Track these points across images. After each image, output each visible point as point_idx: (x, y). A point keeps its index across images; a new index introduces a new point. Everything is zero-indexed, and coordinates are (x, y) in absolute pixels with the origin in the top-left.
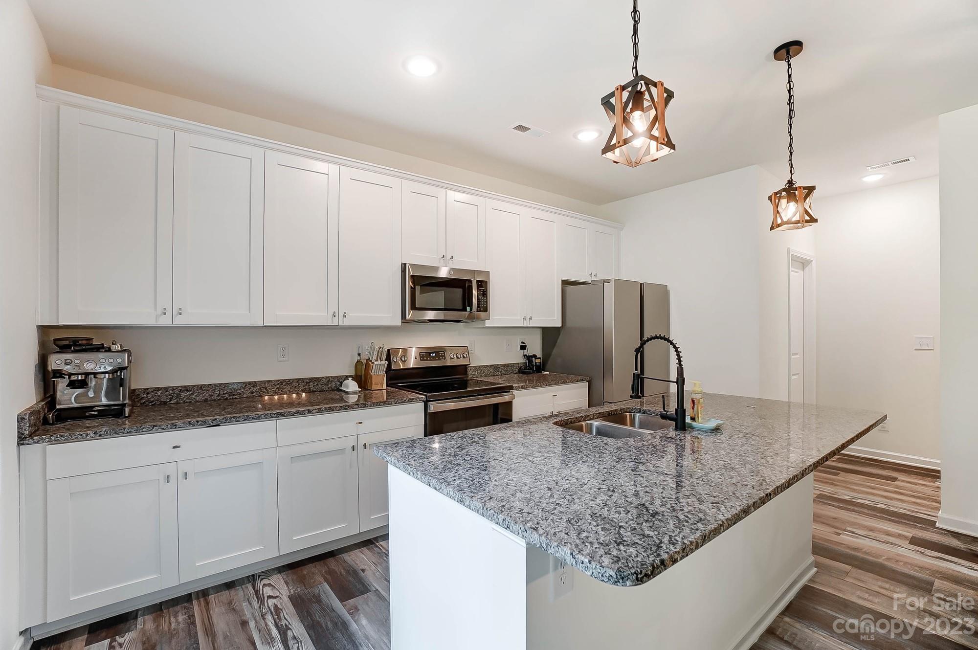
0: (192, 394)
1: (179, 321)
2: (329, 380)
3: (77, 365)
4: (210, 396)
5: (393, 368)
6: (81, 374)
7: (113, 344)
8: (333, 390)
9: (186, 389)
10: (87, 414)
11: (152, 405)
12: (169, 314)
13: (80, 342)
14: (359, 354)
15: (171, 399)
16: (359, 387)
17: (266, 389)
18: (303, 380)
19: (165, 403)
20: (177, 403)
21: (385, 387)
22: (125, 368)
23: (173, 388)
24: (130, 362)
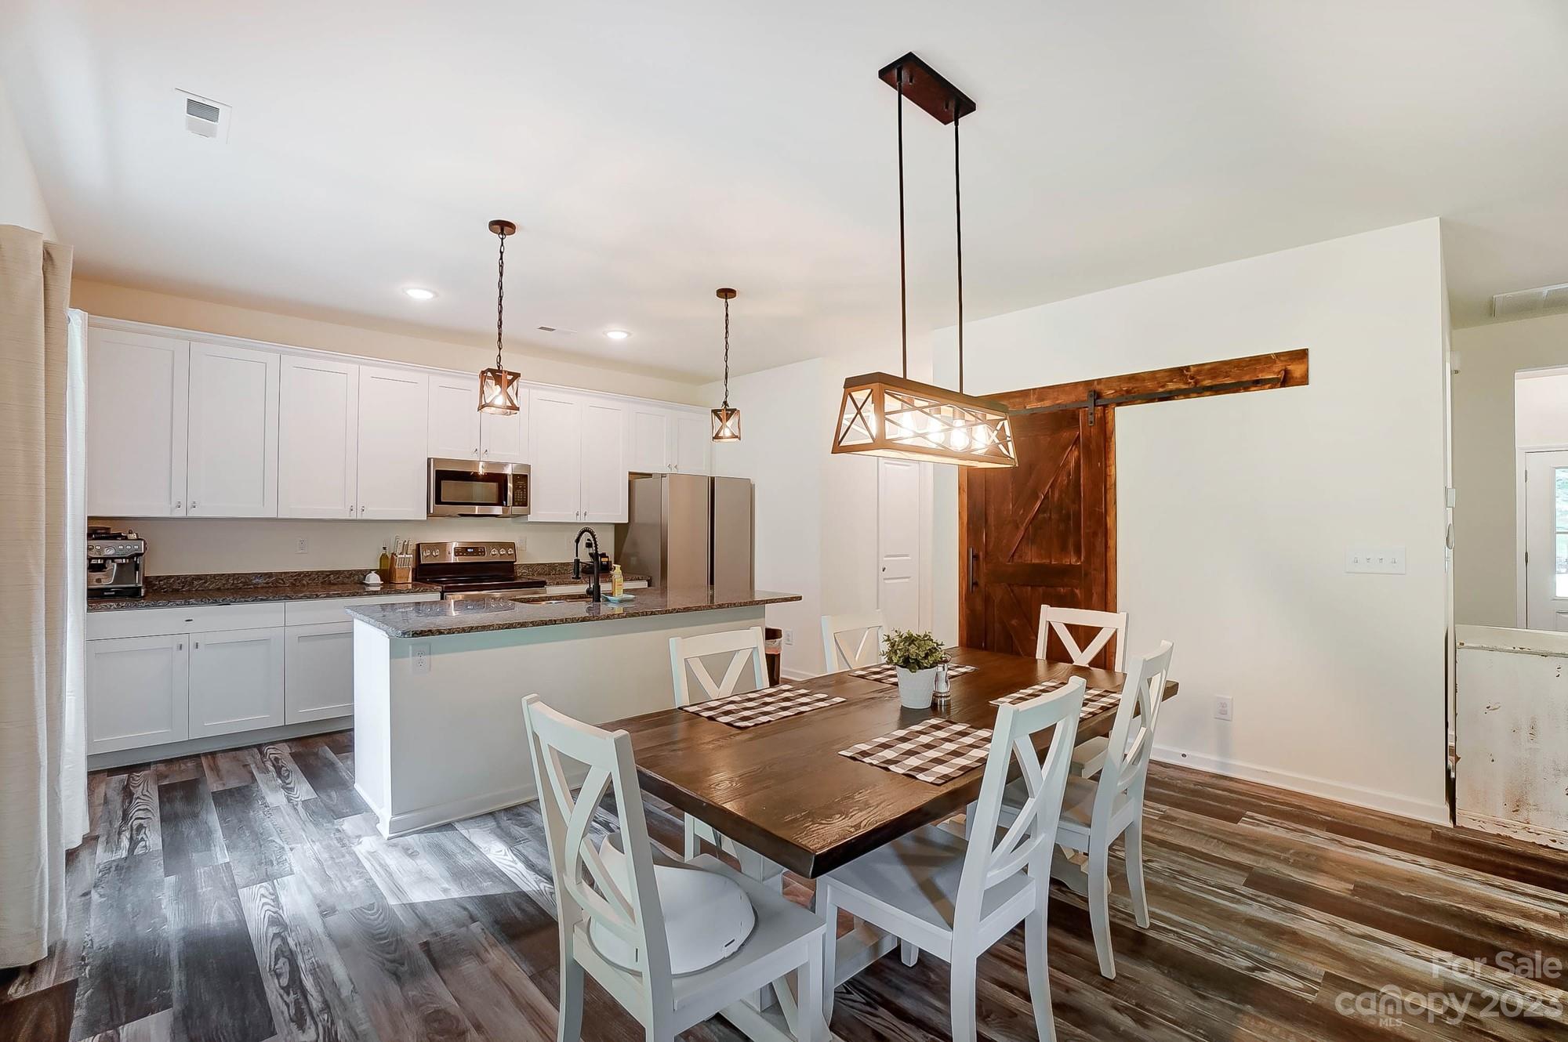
0: (205, 583)
1: (193, 513)
2: (351, 574)
3: (98, 550)
4: (224, 584)
5: (422, 562)
6: (101, 558)
7: (130, 533)
8: (355, 583)
9: (198, 577)
10: (105, 593)
11: (165, 592)
12: (183, 507)
13: (99, 531)
14: (384, 548)
15: (183, 587)
16: (382, 580)
17: (282, 580)
18: (322, 572)
19: (178, 590)
20: (189, 591)
21: (410, 580)
22: (141, 554)
23: (186, 577)
24: (145, 549)
